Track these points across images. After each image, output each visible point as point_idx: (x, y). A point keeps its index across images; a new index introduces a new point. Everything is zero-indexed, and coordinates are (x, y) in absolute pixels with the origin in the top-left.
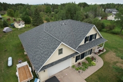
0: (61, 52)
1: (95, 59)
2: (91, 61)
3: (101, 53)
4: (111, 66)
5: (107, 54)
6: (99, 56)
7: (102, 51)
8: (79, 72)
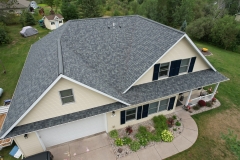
0: (67, 96)
1: (178, 124)
2: (163, 128)
3: (205, 109)
4: (216, 152)
5: (220, 116)
6: (194, 117)
7: (208, 104)
8: (120, 151)
